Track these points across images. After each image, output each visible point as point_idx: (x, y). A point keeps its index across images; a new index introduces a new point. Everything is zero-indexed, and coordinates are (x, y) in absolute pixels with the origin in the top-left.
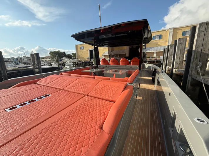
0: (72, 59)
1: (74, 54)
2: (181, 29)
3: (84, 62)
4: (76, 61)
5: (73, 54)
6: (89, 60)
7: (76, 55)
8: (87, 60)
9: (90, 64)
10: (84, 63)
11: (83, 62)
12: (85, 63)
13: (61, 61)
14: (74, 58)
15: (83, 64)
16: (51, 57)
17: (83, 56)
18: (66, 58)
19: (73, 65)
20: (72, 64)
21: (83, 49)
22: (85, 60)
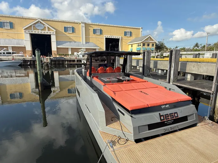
2: (91, 26)
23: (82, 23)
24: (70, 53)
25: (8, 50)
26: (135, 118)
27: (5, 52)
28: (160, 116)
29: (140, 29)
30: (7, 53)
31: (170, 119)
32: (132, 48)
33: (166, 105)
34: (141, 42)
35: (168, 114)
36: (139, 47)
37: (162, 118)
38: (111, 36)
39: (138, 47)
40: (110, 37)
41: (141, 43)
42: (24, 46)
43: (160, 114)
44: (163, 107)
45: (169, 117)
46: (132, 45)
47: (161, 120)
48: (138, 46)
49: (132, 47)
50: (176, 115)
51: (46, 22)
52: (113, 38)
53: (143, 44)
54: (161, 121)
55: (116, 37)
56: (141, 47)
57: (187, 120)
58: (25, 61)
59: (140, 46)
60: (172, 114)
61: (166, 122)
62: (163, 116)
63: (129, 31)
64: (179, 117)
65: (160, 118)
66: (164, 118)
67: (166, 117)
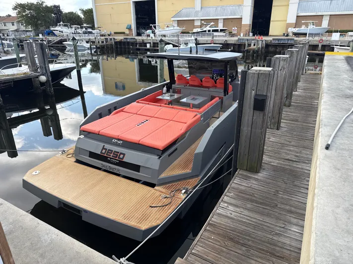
0: (82, 28)
1: (89, 13)
4: (95, 35)
5: (83, 11)
6: (134, 34)
7: (94, 15)
8: (127, 32)
9: (139, 49)
10: (120, 45)
11: (116, 43)
12: (124, 43)
13: (51, 33)
14: (89, 27)
15: (117, 48)
16: (18, 22)
18: (65, 26)
19: (91, 49)
20: (88, 45)
22: (124, 33)
27: (211, 29)
28: (103, 148)
31: (111, 157)
33: (119, 140)
35: (112, 151)
37: (104, 151)
43: (104, 146)
44: (114, 140)
45: (112, 155)
47: (101, 153)
50: (121, 156)
57: (139, 172)
58: (227, 45)
60: (118, 153)
61: (109, 159)
62: (106, 149)
64: (123, 160)
65: (102, 150)
66: (105, 152)
67: (108, 152)
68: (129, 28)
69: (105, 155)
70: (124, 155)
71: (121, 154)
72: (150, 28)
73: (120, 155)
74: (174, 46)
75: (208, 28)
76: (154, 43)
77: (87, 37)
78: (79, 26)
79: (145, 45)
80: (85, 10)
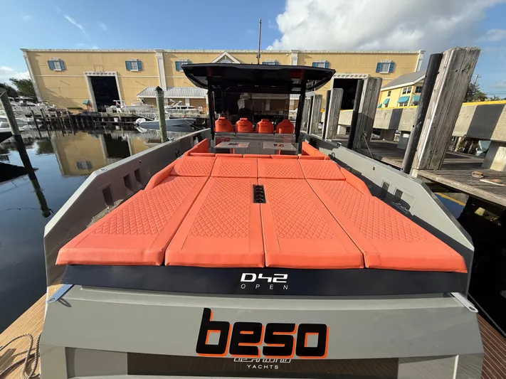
0: (17, 101)
1: (24, 85)
2: (310, 56)
3: (79, 117)
5: (16, 82)
6: (93, 109)
7: (35, 87)
8: (85, 108)
9: (105, 124)
10: (79, 120)
11: (73, 117)
12: (84, 118)
14: (29, 100)
15: (75, 122)
17: (65, 94)
21: (64, 68)
22: (81, 109)
23: (294, 52)
24: (268, 108)
25: (184, 103)
26: (68, 305)
27: (180, 107)
29: (417, 54)
30: (182, 108)
32: (389, 97)
33: (270, 271)
34: (412, 83)
36: (407, 95)
37: (213, 338)
38: (346, 75)
39: (404, 95)
40: (345, 77)
41: (413, 87)
42: (203, 98)
44: (249, 277)
45: (261, 345)
46: (390, 92)
47: (202, 347)
48: (404, 93)
49: (389, 95)
50: (312, 340)
51: (235, 55)
52: (349, 77)
53: (417, 88)
54: (198, 350)
55: (356, 76)
56: (410, 94)
58: (199, 120)
59: (409, 92)
60: (290, 327)
62: (223, 326)
63: (390, 62)
64: (326, 357)
65: (203, 336)
66: (223, 339)
67: (237, 337)
68: (89, 104)
69: (228, 355)
70: (321, 330)
71: (305, 329)
72: (114, 104)
73: (301, 339)
74: (147, 120)
75: (177, 106)
76: (122, 118)
77: (27, 111)
78: (13, 98)
79: (112, 119)
80: (18, 80)
